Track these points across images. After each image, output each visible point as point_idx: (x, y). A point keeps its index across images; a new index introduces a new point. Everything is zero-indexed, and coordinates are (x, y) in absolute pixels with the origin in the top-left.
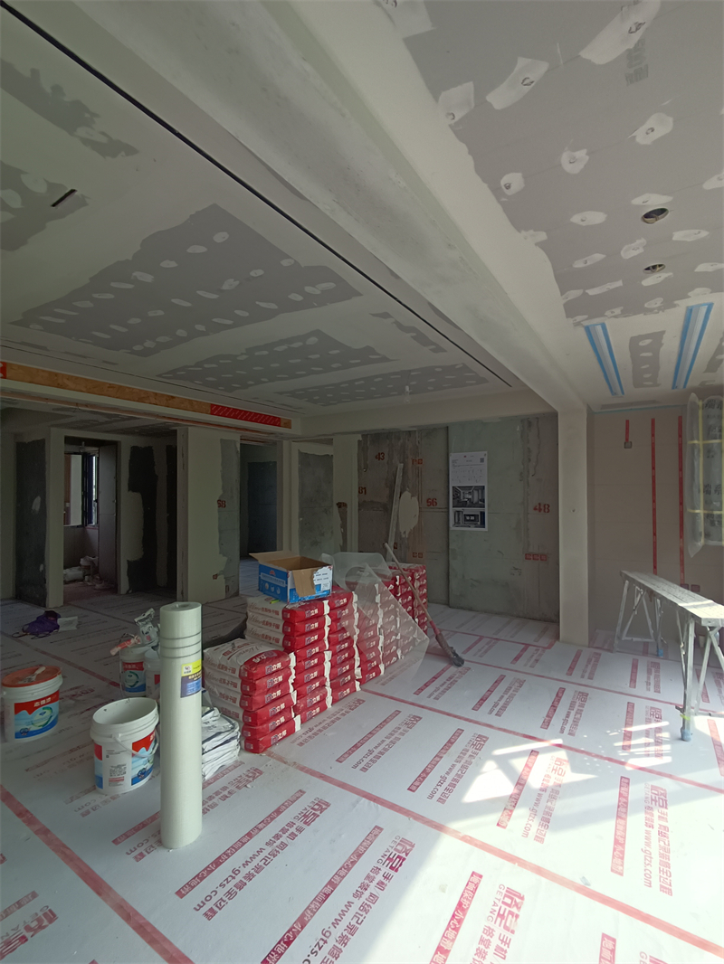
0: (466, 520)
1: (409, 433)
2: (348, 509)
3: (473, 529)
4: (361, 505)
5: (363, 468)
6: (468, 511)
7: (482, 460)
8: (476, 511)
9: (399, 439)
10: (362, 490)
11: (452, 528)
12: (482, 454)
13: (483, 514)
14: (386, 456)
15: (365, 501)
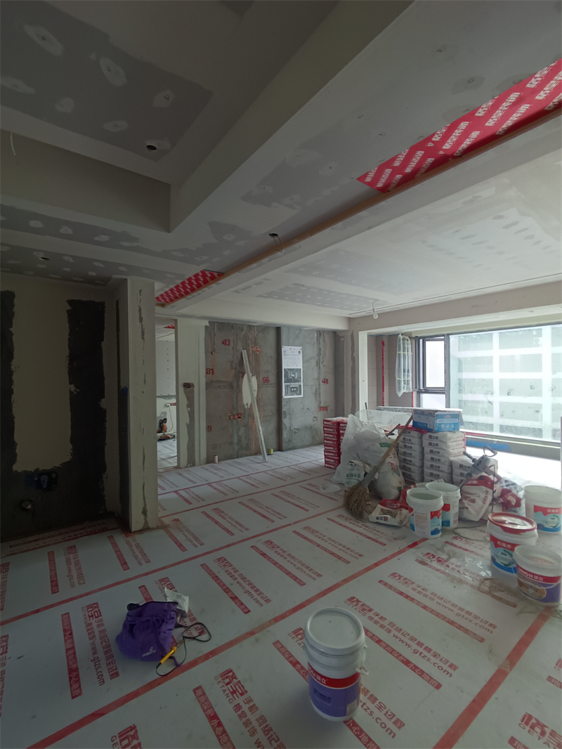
0: (291, 391)
1: (250, 327)
2: (196, 389)
3: (295, 396)
4: (208, 385)
5: (210, 352)
6: (293, 385)
7: (299, 352)
8: (296, 384)
9: (242, 330)
10: (209, 371)
11: (284, 397)
12: (299, 348)
13: (300, 386)
14: (231, 343)
15: (212, 381)
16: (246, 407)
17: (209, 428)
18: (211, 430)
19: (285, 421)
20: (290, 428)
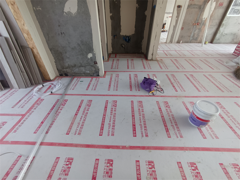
16: (203, 20)
17: (182, 28)
18: (183, 29)
19: (221, 29)
20: (222, 33)
